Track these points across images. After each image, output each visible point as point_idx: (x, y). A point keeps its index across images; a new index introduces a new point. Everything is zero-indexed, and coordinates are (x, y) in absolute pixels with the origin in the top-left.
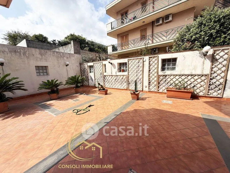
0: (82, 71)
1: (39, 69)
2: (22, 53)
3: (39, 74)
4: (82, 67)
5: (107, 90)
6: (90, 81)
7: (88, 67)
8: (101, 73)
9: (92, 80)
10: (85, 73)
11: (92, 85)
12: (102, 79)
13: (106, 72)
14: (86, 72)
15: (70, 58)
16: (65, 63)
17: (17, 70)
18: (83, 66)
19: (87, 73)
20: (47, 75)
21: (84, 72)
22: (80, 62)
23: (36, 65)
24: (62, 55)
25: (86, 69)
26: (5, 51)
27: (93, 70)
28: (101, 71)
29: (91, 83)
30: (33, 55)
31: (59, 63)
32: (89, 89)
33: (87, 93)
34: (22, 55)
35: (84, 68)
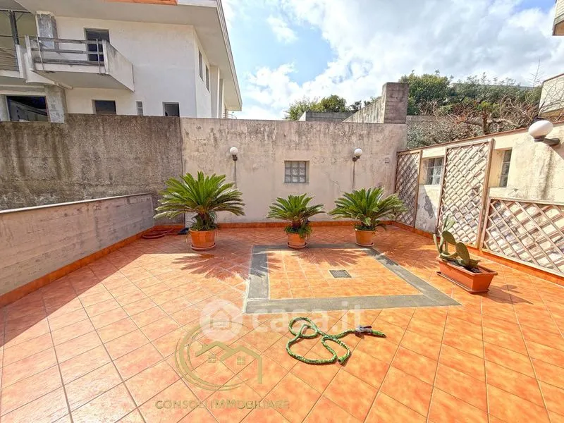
0: (399, 177)
1: (291, 168)
2: (266, 134)
3: (288, 179)
4: (403, 163)
5: (491, 275)
6: (422, 213)
7: (425, 162)
8: (476, 189)
9: (430, 210)
10: (409, 185)
11: (425, 227)
12: (473, 212)
13: (505, 185)
14: (412, 180)
15: (368, 137)
16: (352, 152)
17: (254, 169)
18: (405, 160)
19: (415, 185)
20: (305, 182)
21: (407, 180)
22: (398, 148)
23: (288, 160)
24: (347, 129)
25: (413, 171)
26: (243, 133)
27: (441, 175)
28: (480, 177)
29: (424, 221)
30: (285, 136)
31: (336, 152)
32: (410, 239)
33: (395, 254)
34: (266, 137)
35: (409, 167)
